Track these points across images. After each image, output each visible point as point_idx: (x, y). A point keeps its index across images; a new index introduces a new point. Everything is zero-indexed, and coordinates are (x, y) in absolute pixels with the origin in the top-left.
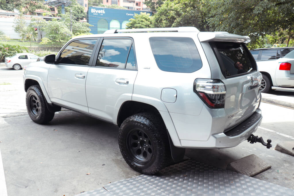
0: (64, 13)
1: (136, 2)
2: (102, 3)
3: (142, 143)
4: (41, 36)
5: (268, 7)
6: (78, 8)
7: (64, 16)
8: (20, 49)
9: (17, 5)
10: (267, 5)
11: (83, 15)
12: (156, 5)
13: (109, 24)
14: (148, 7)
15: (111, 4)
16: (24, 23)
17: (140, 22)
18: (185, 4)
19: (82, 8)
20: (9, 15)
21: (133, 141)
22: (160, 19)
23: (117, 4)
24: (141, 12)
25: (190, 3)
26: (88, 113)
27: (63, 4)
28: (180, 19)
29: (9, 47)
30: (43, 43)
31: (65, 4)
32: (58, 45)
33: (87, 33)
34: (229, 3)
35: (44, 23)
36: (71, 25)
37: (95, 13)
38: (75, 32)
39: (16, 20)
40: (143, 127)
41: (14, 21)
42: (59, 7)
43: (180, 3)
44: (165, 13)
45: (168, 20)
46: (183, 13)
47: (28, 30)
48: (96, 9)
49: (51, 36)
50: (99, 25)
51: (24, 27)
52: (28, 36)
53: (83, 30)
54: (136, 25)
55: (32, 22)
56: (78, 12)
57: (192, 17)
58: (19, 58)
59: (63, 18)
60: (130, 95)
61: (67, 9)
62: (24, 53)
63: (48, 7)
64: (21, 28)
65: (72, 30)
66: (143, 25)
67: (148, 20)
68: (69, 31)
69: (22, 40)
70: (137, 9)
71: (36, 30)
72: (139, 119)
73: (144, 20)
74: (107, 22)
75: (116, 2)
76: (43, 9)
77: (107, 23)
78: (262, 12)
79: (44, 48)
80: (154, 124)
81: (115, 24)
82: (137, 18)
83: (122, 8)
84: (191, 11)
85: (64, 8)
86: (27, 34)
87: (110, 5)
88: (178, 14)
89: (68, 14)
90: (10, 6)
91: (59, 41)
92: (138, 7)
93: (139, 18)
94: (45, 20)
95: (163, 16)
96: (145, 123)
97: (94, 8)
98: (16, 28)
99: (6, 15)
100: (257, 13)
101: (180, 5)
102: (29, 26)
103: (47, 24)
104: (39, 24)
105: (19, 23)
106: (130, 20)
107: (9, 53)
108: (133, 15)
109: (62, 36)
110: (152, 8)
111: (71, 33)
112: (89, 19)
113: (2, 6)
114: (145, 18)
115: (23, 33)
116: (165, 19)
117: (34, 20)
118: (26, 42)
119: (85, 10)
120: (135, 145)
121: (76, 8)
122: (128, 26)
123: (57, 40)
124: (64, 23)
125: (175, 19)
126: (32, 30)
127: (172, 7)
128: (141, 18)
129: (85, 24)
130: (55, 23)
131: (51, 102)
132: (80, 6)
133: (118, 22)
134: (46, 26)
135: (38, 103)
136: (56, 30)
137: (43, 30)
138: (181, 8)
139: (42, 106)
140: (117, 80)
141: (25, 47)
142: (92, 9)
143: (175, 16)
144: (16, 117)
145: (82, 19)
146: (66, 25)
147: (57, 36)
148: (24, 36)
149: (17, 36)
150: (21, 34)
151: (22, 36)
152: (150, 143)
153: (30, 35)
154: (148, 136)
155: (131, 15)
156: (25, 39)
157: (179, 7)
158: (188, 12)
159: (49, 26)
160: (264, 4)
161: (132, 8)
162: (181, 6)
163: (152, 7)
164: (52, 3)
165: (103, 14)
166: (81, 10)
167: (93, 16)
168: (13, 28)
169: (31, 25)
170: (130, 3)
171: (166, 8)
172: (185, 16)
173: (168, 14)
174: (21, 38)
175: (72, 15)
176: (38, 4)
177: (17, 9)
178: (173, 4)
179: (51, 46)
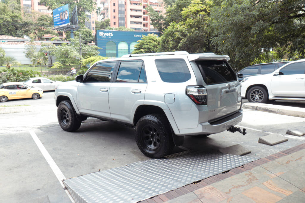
0: (73, 37)
1: (144, 23)
2: (110, 25)
3: (153, 136)
4: (51, 60)
5: (264, 27)
6: (86, 32)
7: (74, 40)
8: (33, 74)
9: (26, 31)
10: (262, 25)
11: (92, 39)
12: (164, 25)
13: (118, 46)
14: (156, 28)
15: (119, 27)
16: (35, 48)
17: (148, 43)
18: (190, 25)
19: (90, 32)
20: (19, 42)
21: (146, 135)
22: (167, 40)
23: (124, 26)
24: (148, 33)
25: (194, 24)
26: (110, 118)
27: (72, 29)
28: (185, 39)
29: (23, 72)
30: (54, 68)
31: (73, 28)
32: (68, 69)
33: (97, 56)
34: (228, 25)
35: (54, 48)
36: (80, 49)
37: (103, 36)
38: (84, 55)
39: (27, 47)
40: (153, 123)
41: (25, 48)
42: (67, 32)
43: (185, 25)
44: (171, 34)
45: (174, 41)
46: (188, 34)
47: (39, 55)
48: (104, 32)
49: (61, 60)
50: (107, 47)
51: (35, 52)
52: (39, 61)
53: (92, 53)
54: (144, 46)
55: (42, 48)
56: (86, 35)
57: (197, 36)
58: (33, 82)
59: (72, 42)
60: (143, 100)
61: (76, 33)
62: (37, 78)
63: (56, 32)
64: (32, 54)
65: (81, 54)
66: (151, 46)
67: (156, 41)
68: (79, 55)
69: (33, 65)
70: (145, 30)
71: (46, 55)
72: (149, 118)
73: (151, 41)
74: (115, 44)
75: (123, 24)
76: (52, 34)
77: (115, 46)
78: (258, 32)
79: (54, 72)
80: (160, 120)
81: (123, 46)
82: (145, 39)
83: (129, 29)
84: (196, 31)
85: (73, 33)
86: (38, 60)
87: (117, 27)
88: (184, 35)
89: (76, 38)
90: (19, 33)
91: (68, 65)
92: (145, 28)
93: (147, 39)
94: (55, 45)
95: (170, 37)
96: (154, 120)
97: (102, 31)
98: (27, 54)
99: (16, 41)
100: (254, 32)
101: (186, 26)
102: (40, 51)
103: (57, 48)
104: (49, 49)
105: (30, 49)
106: (138, 41)
107: (22, 78)
108: (140, 36)
109: (72, 60)
110: (159, 29)
111: (81, 56)
112: (98, 42)
113: (12, 32)
114: (152, 39)
115: (34, 59)
116: (171, 39)
117: (45, 45)
118: (37, 67)
119: (93, 33)
120: (148, 138)
121: (84, 32)
122: (136, 48)
123: (67, 64)
124: (73, 47)
125: (181, 39)
126: (42, 55)
127: (177, 28)
128: (149, 39)
129: (94, 47)
130: (65, 47)
131: (80, 112)
132: (88, 30)
133: (127, 44)
134: (56, 51)
135: (67, 115)
136: (66, 54)
137: (53, 55)
138: (186, 29)
139: (72, 116)
140: (133, 91)
141: (38, 72)
142: (100, 32)
143: (180, 37)
144: (48, 128)
145: (90, 42)
146: (75, 49)
147: (66, 60)
148: (35, 61)
149: (28, 61)
150: (32, 59)
151: (33, 61)
152: (158, 135)
153: (41, 60)
154: (156, 129)
155: (139, 36)
156: (36, 64)
157: (184, 29)
158: (193, 33)
159: (59, 51)
160: (259, 24)
161: (139, 29)
162: (186, 28)
163: (159, 27)
164: (61, 29)
165: (111, 36)
166: (89, 34)
167: (102, 39)
168: (24, 54)
169: (41, 51)
170: (137, 25)
171: (172, 30)
172: (190, 36)
173: (174, 35)
174: (32, 63)
175: (81, 40)
176: (47, 29)
177: (26, 35)
178: (178, 25)
179: (61, 70)
